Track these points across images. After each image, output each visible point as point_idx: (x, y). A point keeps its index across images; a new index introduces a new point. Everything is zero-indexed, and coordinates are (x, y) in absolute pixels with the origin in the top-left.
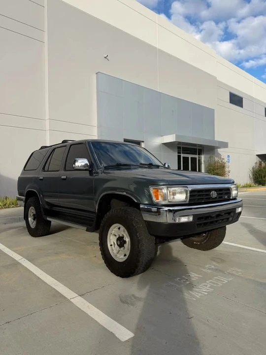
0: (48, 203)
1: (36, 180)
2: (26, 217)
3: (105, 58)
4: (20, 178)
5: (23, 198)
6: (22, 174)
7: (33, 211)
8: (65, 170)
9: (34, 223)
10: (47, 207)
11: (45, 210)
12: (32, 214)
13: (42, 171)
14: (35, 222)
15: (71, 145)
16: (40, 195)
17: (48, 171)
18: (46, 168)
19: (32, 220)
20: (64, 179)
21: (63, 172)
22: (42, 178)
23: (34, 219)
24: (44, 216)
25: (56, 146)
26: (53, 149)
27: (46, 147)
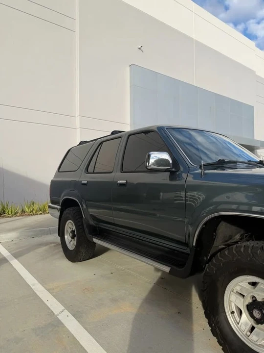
0: (94, 218)
1: (76, 185)
2: (61, 233)
3: (139, 49)
4: (53, 182)
5: (58, 207)
6: (56, 176)
7: (71, 226)
8: (122, 171)
9: (72, 243)
10: (92, 222)
11: (89, 226)
12: (70, 230)
13: (85, 172)
14: (74, 242)
15: (129, 136)
16: (82, 206)
17: (94, 173)
18: (91, 169)
19: (70, 239)
20: (121, 184)
21: (119, 174)
22: (86, 182)
23: (73, 237)
24: (89, 236)
25: (103, 139)
26: (100, 143)
27: (86, 142)
